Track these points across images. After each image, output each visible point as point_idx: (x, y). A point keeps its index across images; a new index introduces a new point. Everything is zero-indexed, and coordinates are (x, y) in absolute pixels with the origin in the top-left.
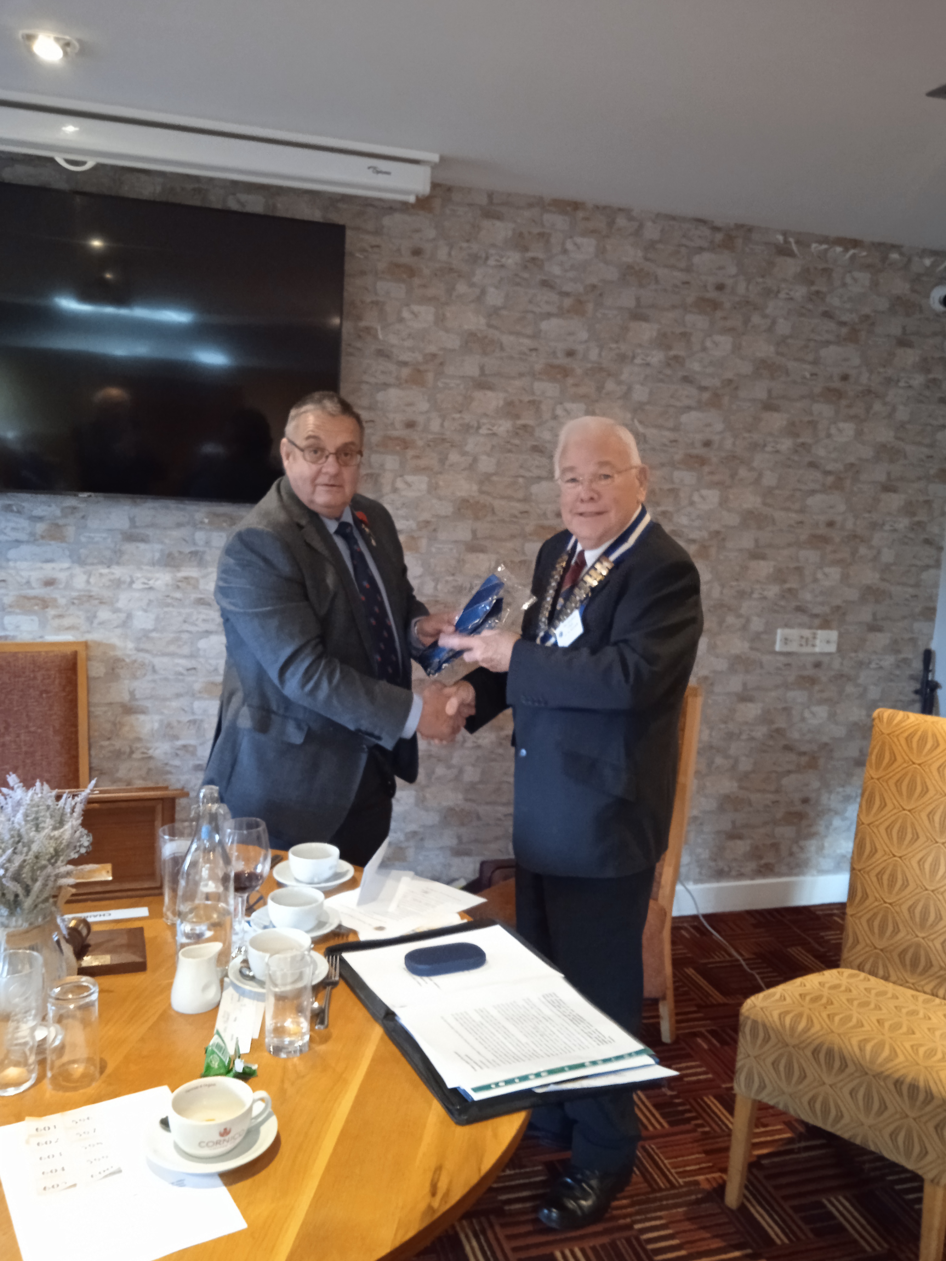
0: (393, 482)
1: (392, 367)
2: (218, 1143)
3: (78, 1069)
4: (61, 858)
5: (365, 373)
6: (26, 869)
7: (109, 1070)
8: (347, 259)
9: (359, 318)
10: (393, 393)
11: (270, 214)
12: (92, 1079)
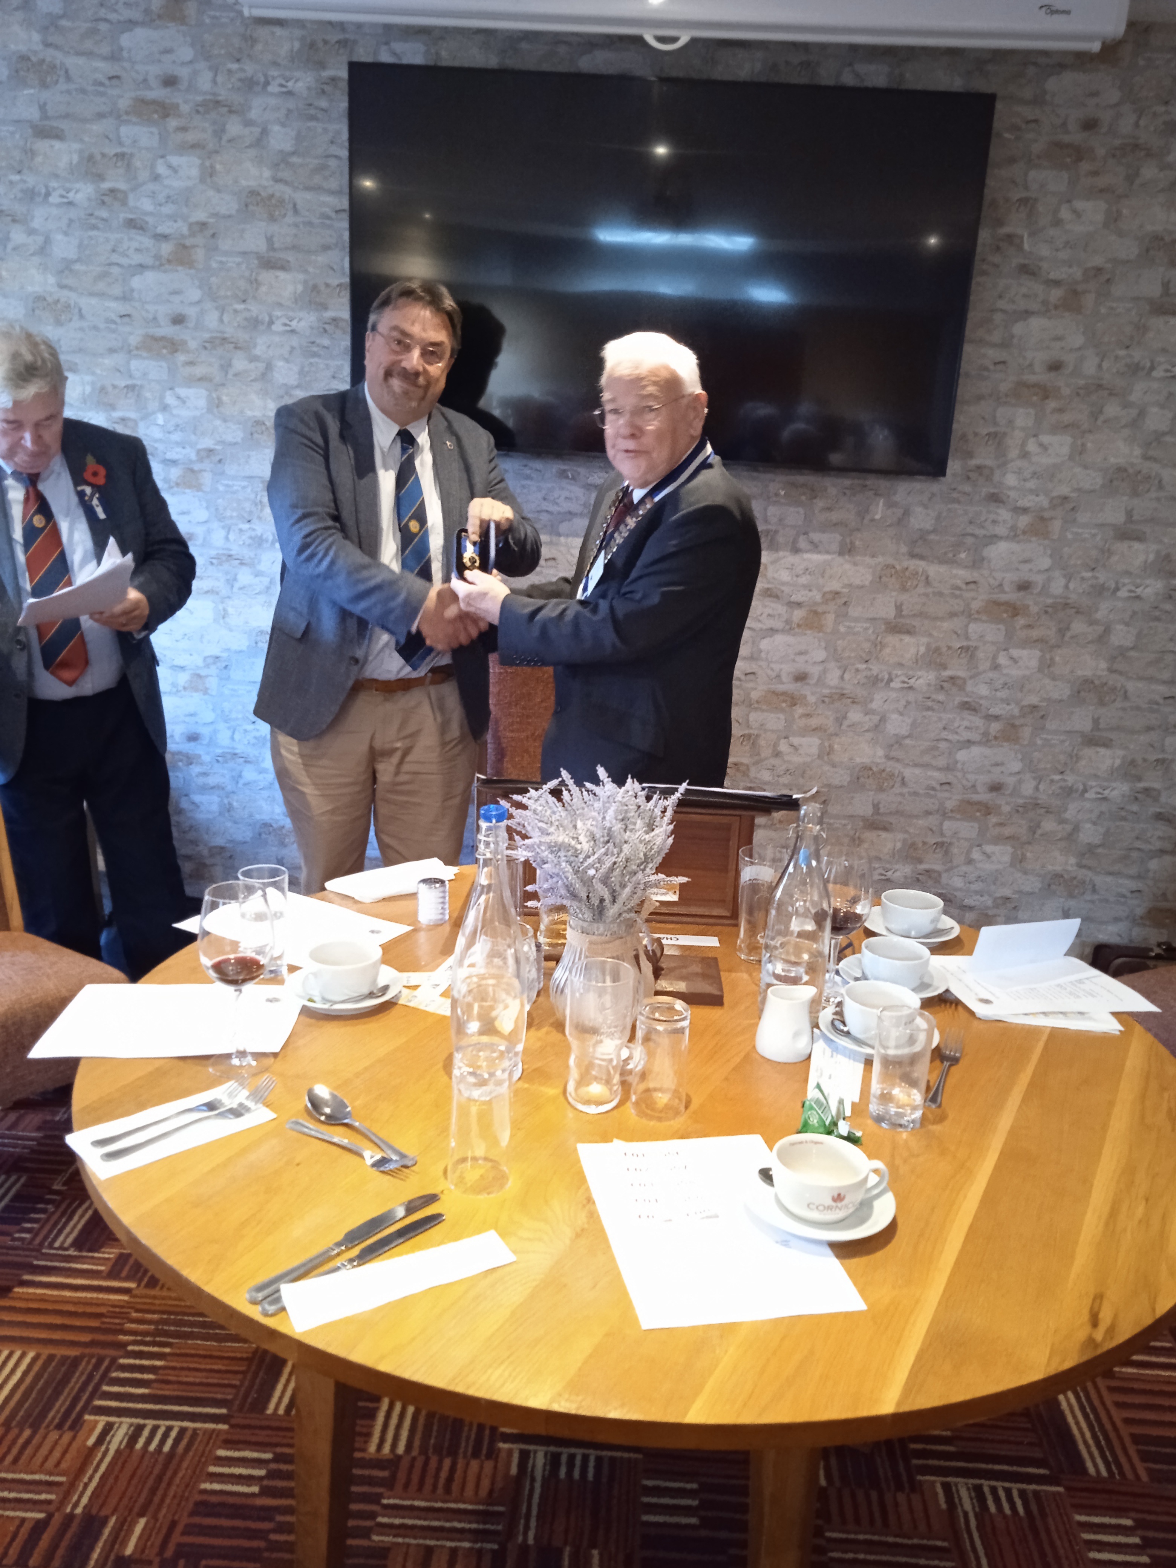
0: (1023, 445)
1: (1039, 288)
2: (829, 1208)
3: (662, 1099)
4: (650, 866)
5: (1000, 297)
6: (617, 872)
7: (694, 1106)
8: (994, 141)
9: (999, 223)
10: (1035, 323)
11: (895, 86)
12: (677, 1113)
